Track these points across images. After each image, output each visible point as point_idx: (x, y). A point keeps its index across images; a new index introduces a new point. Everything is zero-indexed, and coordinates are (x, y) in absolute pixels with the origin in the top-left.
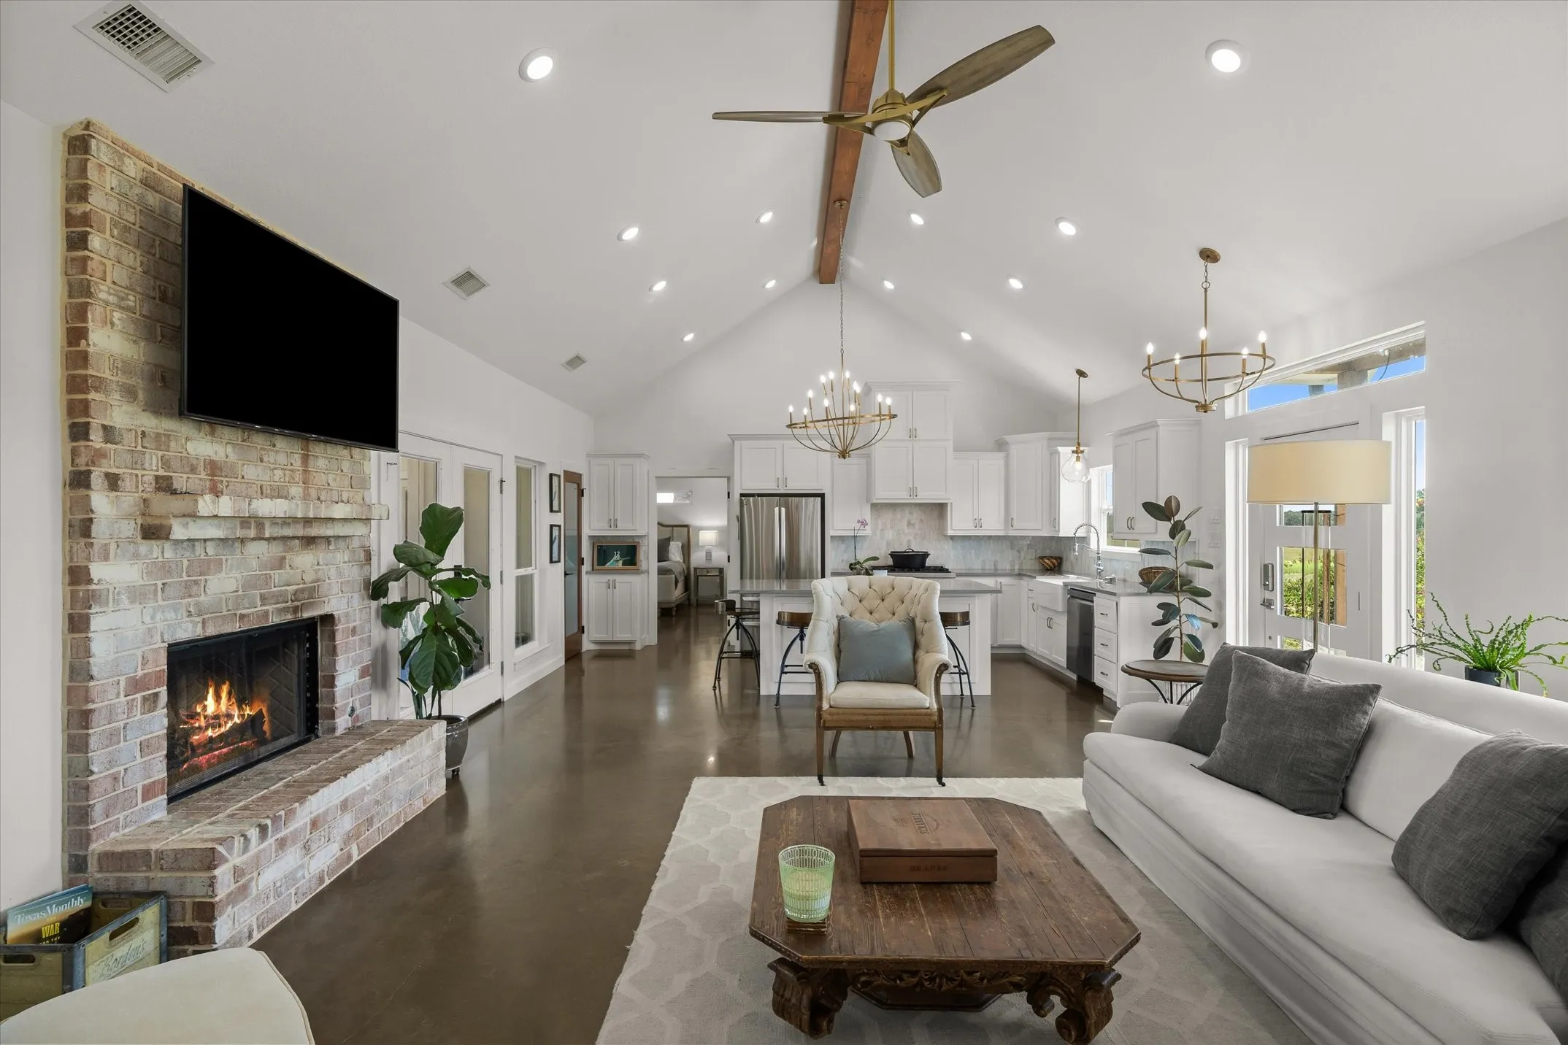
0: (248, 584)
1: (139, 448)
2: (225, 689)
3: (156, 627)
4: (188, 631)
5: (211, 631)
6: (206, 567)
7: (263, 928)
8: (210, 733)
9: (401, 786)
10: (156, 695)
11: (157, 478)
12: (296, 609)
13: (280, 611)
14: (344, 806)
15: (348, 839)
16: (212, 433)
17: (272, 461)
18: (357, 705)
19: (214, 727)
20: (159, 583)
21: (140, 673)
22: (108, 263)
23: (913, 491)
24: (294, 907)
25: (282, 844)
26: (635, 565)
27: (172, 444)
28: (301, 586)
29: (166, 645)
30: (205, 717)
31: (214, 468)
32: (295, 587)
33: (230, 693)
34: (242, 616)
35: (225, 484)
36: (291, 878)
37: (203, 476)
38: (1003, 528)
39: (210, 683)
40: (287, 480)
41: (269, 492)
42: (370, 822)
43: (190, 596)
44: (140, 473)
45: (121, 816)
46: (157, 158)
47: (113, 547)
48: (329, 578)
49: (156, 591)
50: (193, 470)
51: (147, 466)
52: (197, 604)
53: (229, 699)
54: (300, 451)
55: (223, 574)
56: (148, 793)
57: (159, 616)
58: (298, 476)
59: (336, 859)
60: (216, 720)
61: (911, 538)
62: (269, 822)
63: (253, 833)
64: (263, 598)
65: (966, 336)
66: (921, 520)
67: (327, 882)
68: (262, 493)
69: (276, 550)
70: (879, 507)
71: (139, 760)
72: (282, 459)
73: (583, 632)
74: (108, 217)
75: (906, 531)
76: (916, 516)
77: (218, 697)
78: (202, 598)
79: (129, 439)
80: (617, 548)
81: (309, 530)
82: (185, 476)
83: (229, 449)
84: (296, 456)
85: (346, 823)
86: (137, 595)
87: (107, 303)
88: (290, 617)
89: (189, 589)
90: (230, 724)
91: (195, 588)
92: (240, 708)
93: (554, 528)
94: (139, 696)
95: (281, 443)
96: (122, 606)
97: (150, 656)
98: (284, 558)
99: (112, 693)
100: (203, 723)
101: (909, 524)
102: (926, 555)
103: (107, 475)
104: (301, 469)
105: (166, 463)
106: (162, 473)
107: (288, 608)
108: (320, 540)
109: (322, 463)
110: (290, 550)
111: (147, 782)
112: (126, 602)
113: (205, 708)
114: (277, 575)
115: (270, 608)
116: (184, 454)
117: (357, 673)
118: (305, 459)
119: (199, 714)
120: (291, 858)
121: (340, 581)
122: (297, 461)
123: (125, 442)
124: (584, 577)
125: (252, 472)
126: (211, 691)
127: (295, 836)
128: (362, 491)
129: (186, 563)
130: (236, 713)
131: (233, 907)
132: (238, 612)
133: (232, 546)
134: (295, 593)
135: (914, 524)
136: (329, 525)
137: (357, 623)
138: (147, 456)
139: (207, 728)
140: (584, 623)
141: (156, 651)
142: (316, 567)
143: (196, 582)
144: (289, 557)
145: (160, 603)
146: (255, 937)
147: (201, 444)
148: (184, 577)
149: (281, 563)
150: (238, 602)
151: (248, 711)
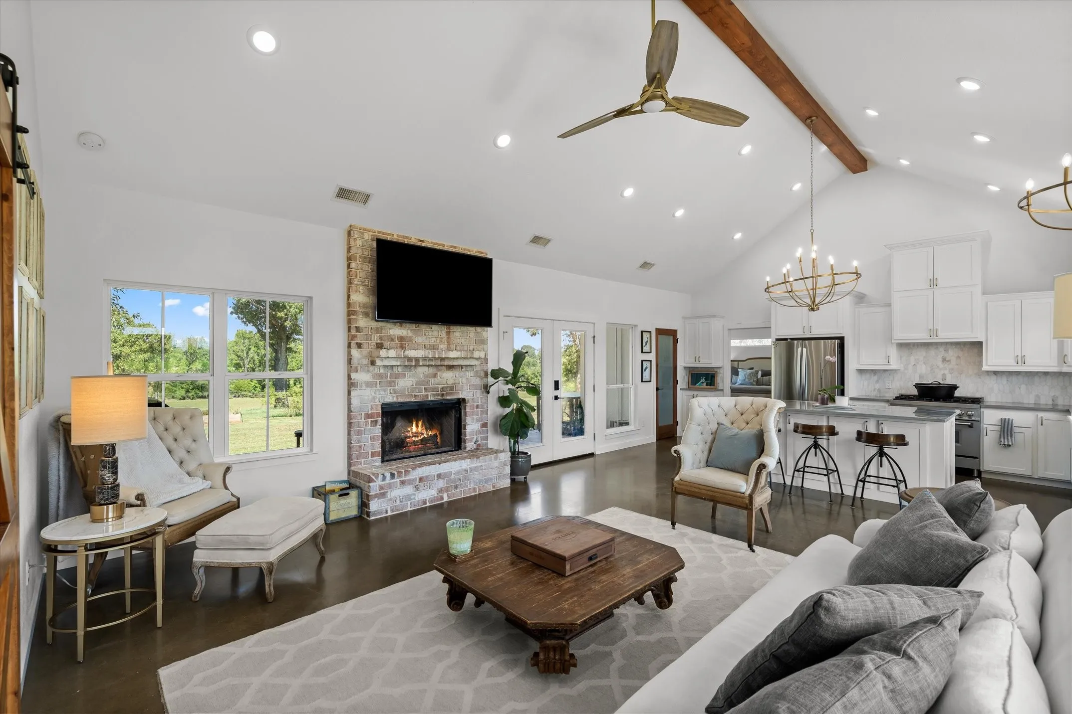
0: (419, 383)
1: (370, 333)
2: (420, 423)
3: (376, 397)
4: (390, 399)
5: (400, 400)
6: (398, 376)
7: (393, 512)
8: (414, 438)
9: (477, 476)
10: (377, 421)
11: (377, 344)
12: (443, 395)
13: (434, 395)
14: (439, 476)
15: (441, 491)
16: (401, 326)
17: (430, 334)
18: (479, 439)
19: (415, 436)
20: (378, 381)
21: (370, 412)
22: (358, 271)
23: (934, 332)
24: (409, 509)
25: (403, 483)
26: (714, 386)
27: (383, 331)
28: (446, 385)
29: (381, 403)
30: (412, 433)
31: (401, 339)
32: (443, 386)
33: (422, 425)
34: (415, 396)
35: (407, 345)
36: (408, 497)
37: (397, 342)
38: (1056, 365)
39: (414, 420)
40: (438, 342)
41: (429, 347)
42: (456, 487)
43: (391, 386)
44: (370, 342)
45: (363, 460)
46: (377, 229)
47: (359, 368)
48: (462, 383)
49: (376, 384)
50: (392, 340)
51: (373, 339)
52: (394, 390)
53: (422, 427)
54: (446, 330)
55: (406, 379)
56: (373, 455)
57: (377, 393)
58: (445, 340)
59: (434, 497)
60: (416, 434)
61: (946, 372)
62: (396, 473)
63: (388, 475)
64: (426, 389)
65: (993, 188)
66: (958, 357)
67: (428, 504)
68: (425, 348)
69: (431, 371)
70: (911, 346)
71: (370, 443)
72: (436, 333)
73: (678, 425)
74: (358, 255)
75: (941, 366)
76: (952, 354)
77: (417, 426)
78: (396, 387)
79: (365, 331)
80: (702, 375)
81: (443, 362)
82: (389, 342)
83: (409, 331)
84: (443, 332)
85: (441, 484)
86: (369, 385)
87: (357, 285)
88: (439, 398)
89: (390, 384)
90: (422, 437)
91: (393, 384)
92: (427, 431)
93: (644, 362)
94: (370, 420)
95: (435, 327)
96: (363, 388)
97: (374, 407)
98: (437, 374)
99: (359, 418)
100: (411, 435)
101: (944, 360)
102: (955, 387)
103: (357, 343)
104: (446, 337)
105: (381, 338)
106: (379, 341)
107: (439, 394)
108: (456, 367)
109: (458, 334)
110: (439, 370)
111: (373, 451)
112: (365, 387)
113: (412, 429)
114: (432, 380)
115: (429, 393)
116: (389, 334)
117: (480, 426)
118: (448, 333)
119: (409, 431)
120: (408, 490)
121: (468, 384)
122: (444, 334)
123: (364, 332)
124: (679, 392)
125: (419, 340)
126: (414, 423)
127: (410, 482)
128: (482, 345)
129: (389, 374)
130: (425, 433)
131: (378, 499)
132: (413, 394)
133: (410, 368)
134: (443, 388)
135: (949, 361)
136: (455, 360)
137: (480, 403)
138: (373, 336)
139: (412, 437)
140: (679, 419)
141: (377, 405)
142: (455, 378)
143: (393, 382)
144: (439, 373)
145: (378, 388)
146: (389, 514)
147: (396, 330)
148: (389, 379)
149: (435, 376)
150: (413, 390)
151: (430, 433)
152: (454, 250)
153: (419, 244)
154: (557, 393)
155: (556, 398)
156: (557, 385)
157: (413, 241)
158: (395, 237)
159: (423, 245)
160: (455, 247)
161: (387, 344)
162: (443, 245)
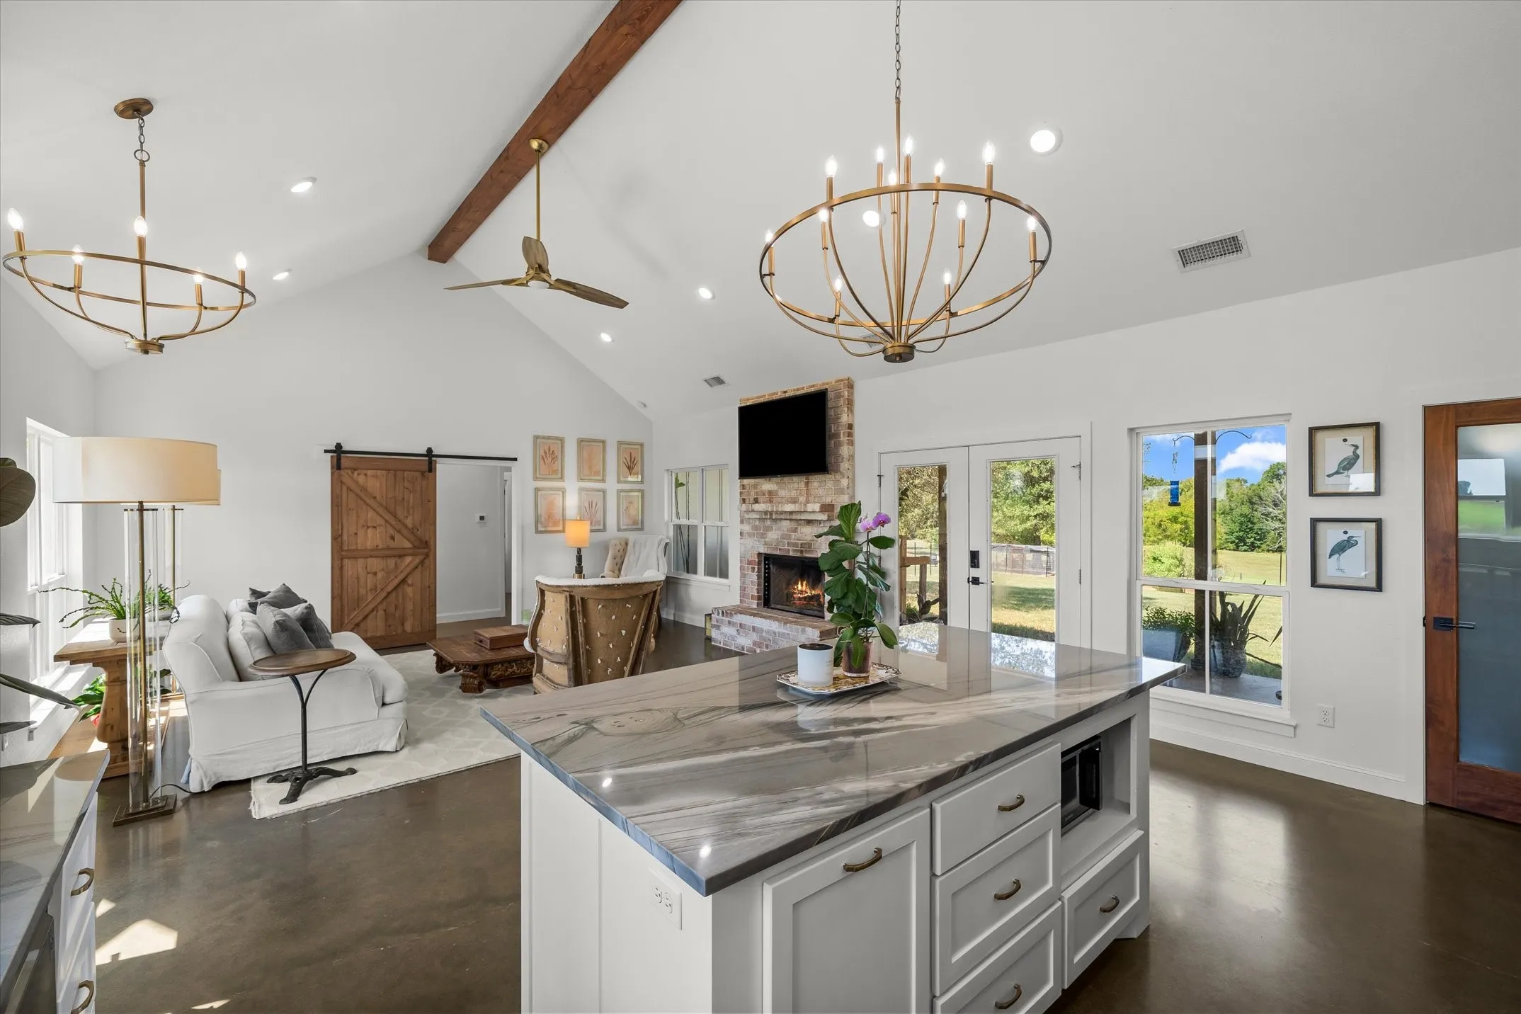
0: (783, 537)
1: (750, 490)
2: (805, 583)
3: (754, 546)
4: (763, 550)
6: (768, 529)
8: (799, 595)
11: (754, 499)
12: (802, 552)
13: (794, 551)
14: (754, 629)
15: (755, 644)
16: (770, 481)
17: (792, 487)
20: (755, 532)
24: (733, 648)
25: (730, 623)
27: (758, 487)
28: (805, 542)
29: (757, 553)
31: (770, 493)
32: (801, 542)
33: (806, 585)
34: (780, 549)
35: (774, 498)
36: (733, 638)
37: (767, 496)
40: (798, 494)
41: (790, 500)
43: (763, 538)
44: (750, 497)
47: (744, 520)
49: (754, 535)
50: (764, 495)
51: (751, 495)
52: (765, 541)
54: (805, 481)
55: (773, 532)
57: (754, 543)
58: (804, 492)
59: (750, 647)
60: (801, 592)
64: (788, 544)
68: (787, 501)
69: (793, 525)
72: (796, 485)
77: (802, 585)
78: (767, 540)
82: (762, 497)
83: (775, 485)
84: (802, 483)
86: (749, 535)
88: (799, 554)
89: (763, 535)
90: (806, 595)
95: (795, 479)
98: (797, 528)
105: (756, 493)
106: (755, 497)
109: (816, 484)
110: (799, 525)
112: (747, 537)
114: (793, 535)
116: (762, 490)
118: (807, 484)
119: (796, 587)
122: (802, 486)
123: (747, 489)
125: (782, 493)
131: (716, 629)
134: (802, 544)
138: (752, 492)
144: (799, 528)
145: (755, 538)
146: (722, 645)
147: (767, 485)
148: (762, 531)
149: (795, 530)
150: (778, 543)
151: (813, 592)
152: (813, 389)
153: (783, 396)
154: (975, 573)
155: (976, 581)
156: (974, 558)
157: (780, 396)
158: (767, 397)
159: (787, 395)
160: (813, 386)
161: (761, 499)
162: (803, 388)
